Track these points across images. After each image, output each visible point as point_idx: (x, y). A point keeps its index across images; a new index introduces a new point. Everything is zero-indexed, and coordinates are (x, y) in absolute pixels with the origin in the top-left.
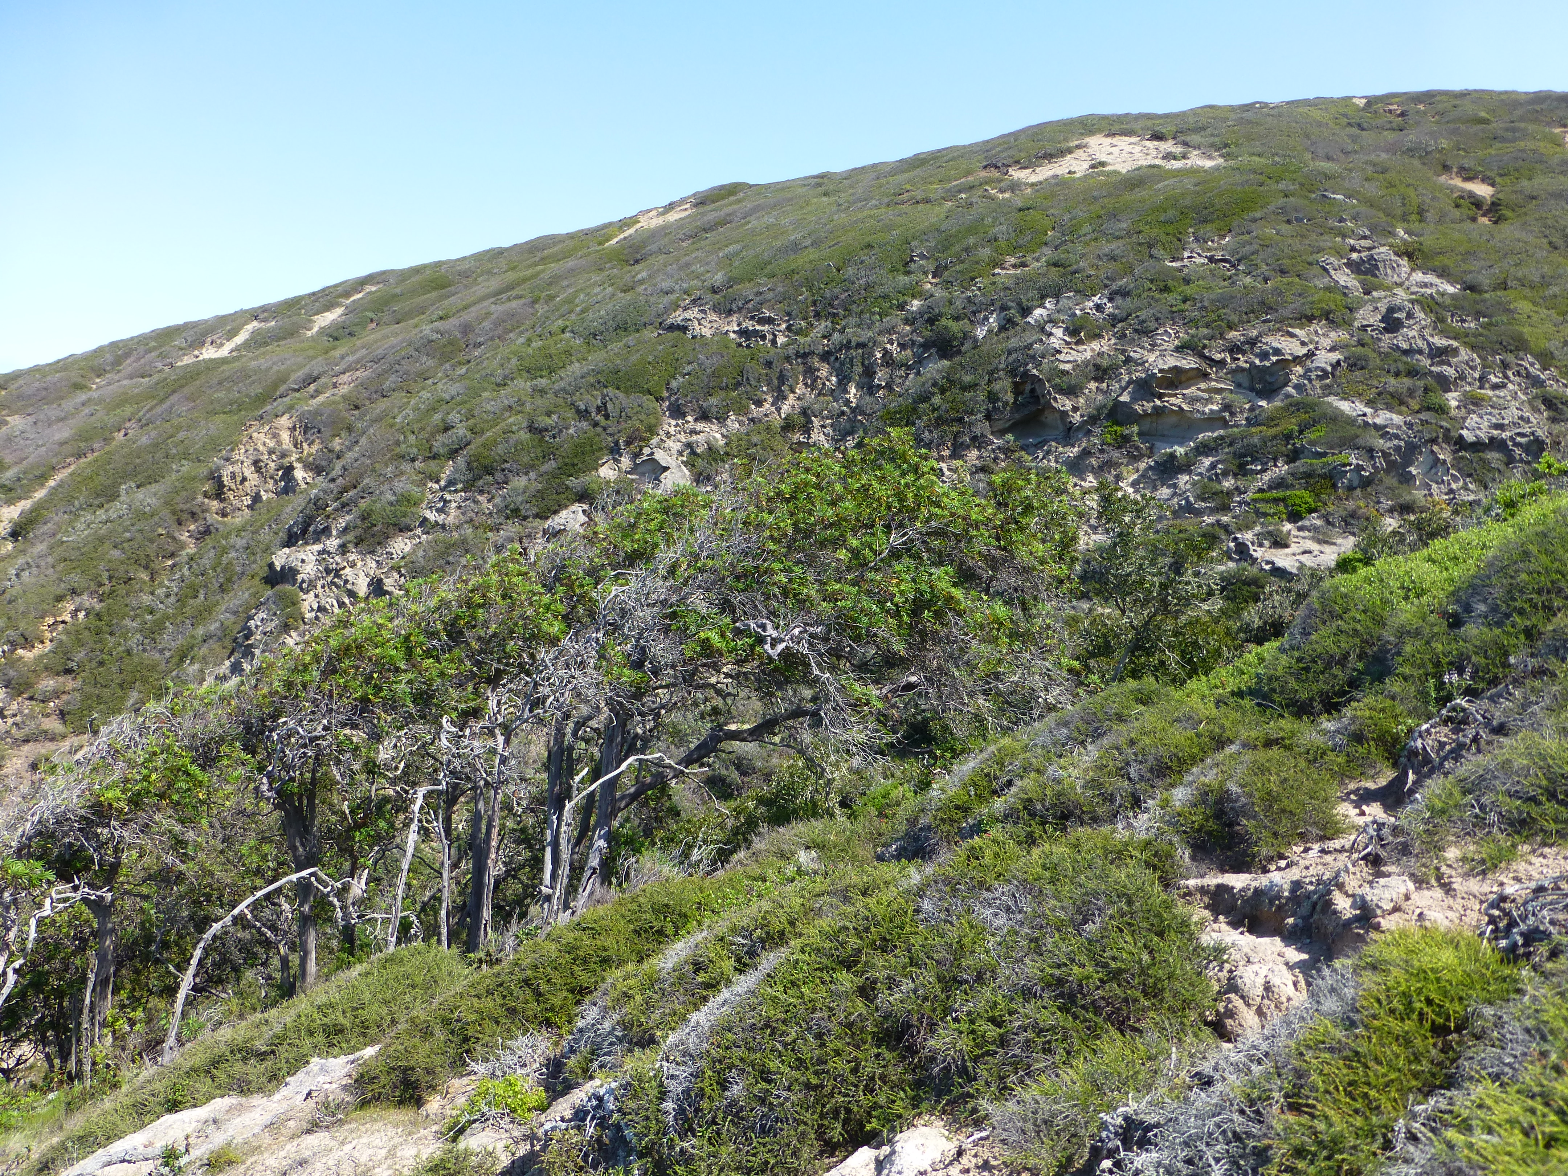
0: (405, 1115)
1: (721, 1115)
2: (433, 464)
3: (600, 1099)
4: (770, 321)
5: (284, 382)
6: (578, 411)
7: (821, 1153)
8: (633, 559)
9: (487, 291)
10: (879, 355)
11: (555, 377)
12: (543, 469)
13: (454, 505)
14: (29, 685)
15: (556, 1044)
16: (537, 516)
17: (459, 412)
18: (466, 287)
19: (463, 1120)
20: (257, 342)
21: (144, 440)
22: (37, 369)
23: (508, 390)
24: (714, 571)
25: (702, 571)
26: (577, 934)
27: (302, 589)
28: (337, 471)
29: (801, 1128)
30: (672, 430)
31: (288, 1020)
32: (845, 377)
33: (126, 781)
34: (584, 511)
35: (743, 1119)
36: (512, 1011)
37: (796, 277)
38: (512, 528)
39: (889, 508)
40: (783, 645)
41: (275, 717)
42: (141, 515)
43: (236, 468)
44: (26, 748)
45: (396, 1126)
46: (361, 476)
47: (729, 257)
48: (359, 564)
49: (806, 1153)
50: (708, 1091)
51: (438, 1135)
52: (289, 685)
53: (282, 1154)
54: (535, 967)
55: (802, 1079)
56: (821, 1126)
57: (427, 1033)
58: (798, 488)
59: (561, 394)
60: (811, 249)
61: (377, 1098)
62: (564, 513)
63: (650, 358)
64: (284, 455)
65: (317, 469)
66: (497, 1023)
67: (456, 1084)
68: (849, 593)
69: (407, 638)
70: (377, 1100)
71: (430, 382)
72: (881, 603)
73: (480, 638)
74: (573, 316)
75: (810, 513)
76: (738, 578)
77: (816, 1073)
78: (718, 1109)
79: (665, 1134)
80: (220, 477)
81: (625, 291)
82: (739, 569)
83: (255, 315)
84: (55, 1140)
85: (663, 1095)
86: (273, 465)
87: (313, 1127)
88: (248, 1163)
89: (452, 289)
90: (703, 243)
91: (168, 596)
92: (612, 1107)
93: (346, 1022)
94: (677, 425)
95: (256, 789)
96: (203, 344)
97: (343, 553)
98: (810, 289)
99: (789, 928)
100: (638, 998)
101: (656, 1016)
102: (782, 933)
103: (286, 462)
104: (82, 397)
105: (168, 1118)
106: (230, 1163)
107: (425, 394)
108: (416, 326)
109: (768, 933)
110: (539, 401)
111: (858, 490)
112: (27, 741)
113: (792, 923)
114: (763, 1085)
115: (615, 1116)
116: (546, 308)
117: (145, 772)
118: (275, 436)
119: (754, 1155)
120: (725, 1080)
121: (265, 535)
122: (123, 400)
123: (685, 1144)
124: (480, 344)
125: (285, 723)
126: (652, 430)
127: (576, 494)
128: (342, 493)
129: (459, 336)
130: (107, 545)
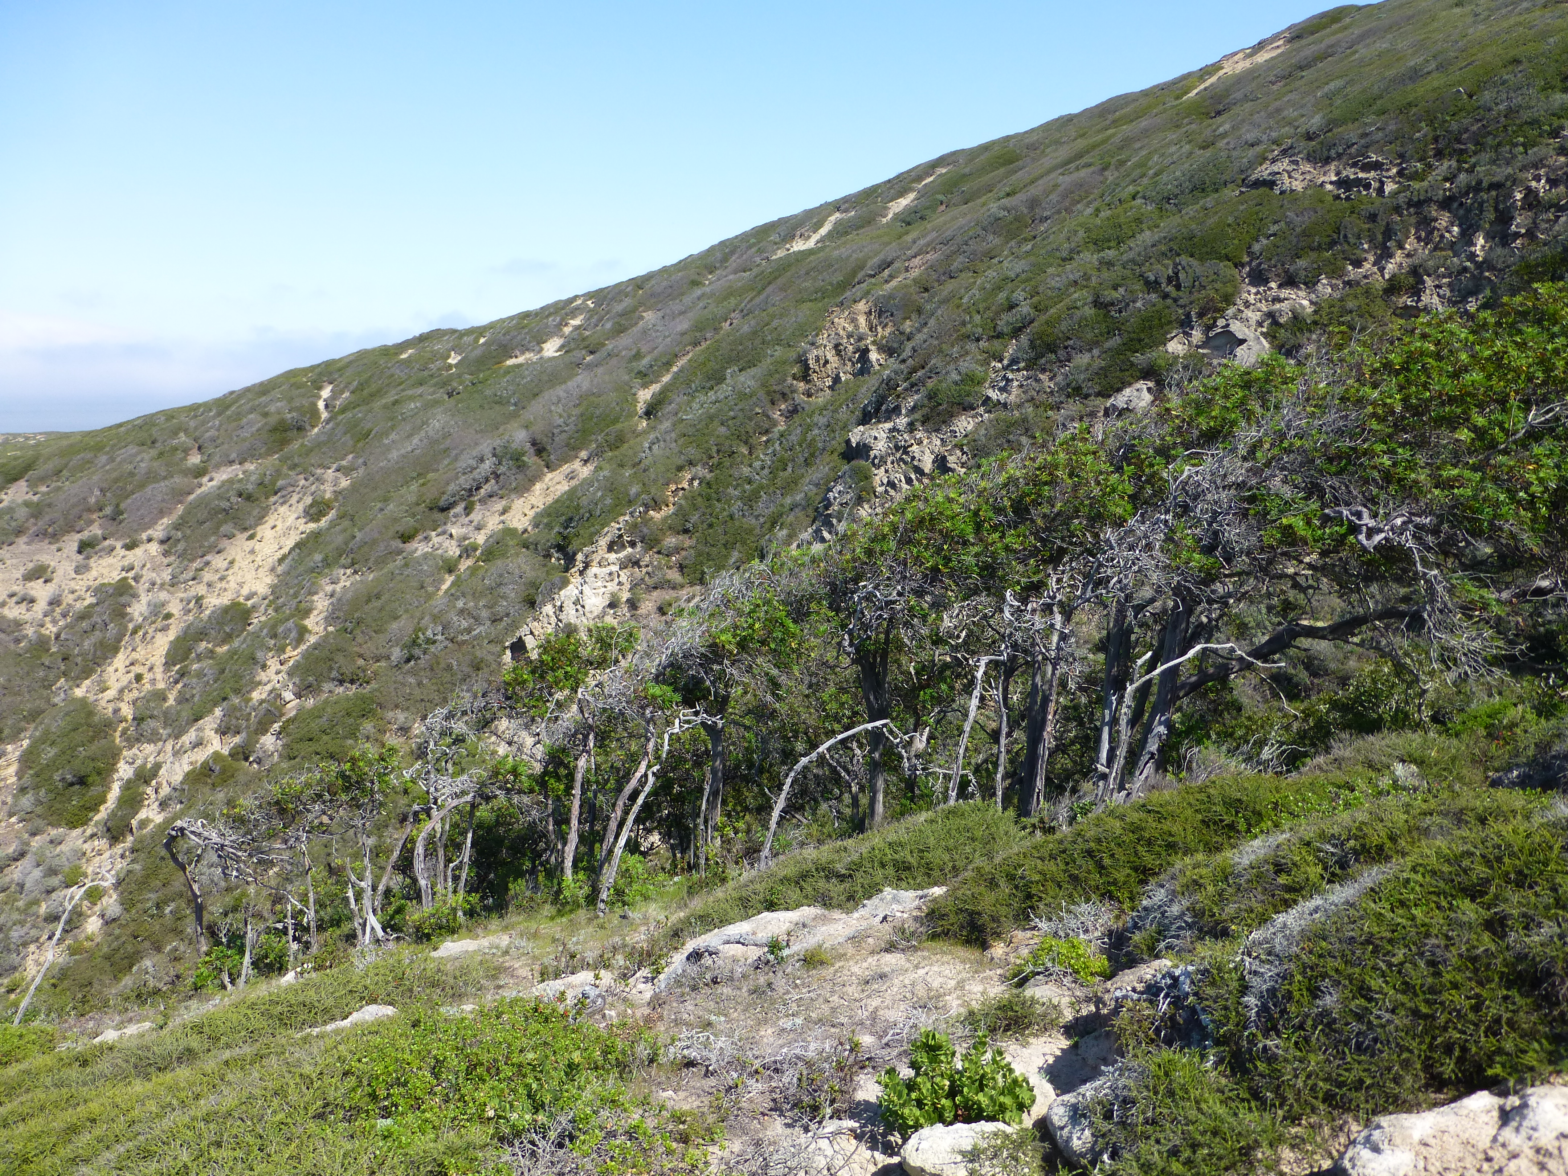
0: (972, 954)
1: (1310, 1022)
2: (996, 342)
3: (1175, 979)
4: (1377, 166)
5: (862, 268)
6: (1147, 283)
7: (1427, 1086)
8: (1211, 437)
9: (1055, 162)
10: (1519, 196)
11: (1123, 248)
12: (1107, 345)
13: (1016, 383)
14: (658, 541)
15: (1118, 917)
16: (1099, 394)
17: (1024, 290)
18: (1034, 160)
19: (1028, 969)
20: (840, 232)
21: (746, 329)
22: (665, 270)
23: (1074, 264)
24: (1302, 451)
25: (1288, 451)
26: (1143, 815)
27: (874, 465)
28: (907, 352)
29: (1405, 1055)
30: (1251, 299)
31: (864, 851)
32: (1471, 226)
33: (736, 627)
34: (1149, 389)
35: (1335, 1031)
36: (1074, 879)
37: (1414, 110)
38: (1073, 407)
39: (1530, 379)
40: (1383, 535)
41: (856, 580)
42: (742, 396)
43: (820, 352)
44: (655, 594)
45: (963, 962)
46: (929, 356)
47: (1330, 97)
48: (925, 442)
49: (1408, 1080)
50: (1296, 995)
51: (1003, 979)
52: (869, 552)
53: (865, 965)
54: (1099, 841)
55: (1409, 1005)
56: (1428, 1058)
57: (992, 884)
58: (1411, 358)
59: (1130, 266)
60: (1435, 75)
61: (946, 933)
62: (1127, 391)
63: (1230, 220)
64: (860, 339)
65: (889, 350)
66: (1060, 887)
67: (1020, 935)
68: (1469, 480)
69: (976, 513)
70: (946, 934)
71: (995, 261)
72: (1511, 493)
73: (1045, 516)
74: (1145, 181)
75: (1425, 386)
76: (1330, 460)
77: (1427, 1002)
78: (1307, 1016)
79: (1245, 1028)
80: (807, 360)
81: (1204, 148)
82: (1332, 450)
83: (837, 206)
84: (682, 914)
85: (1244, 989)
86: (851, 348)
87: (891, 948)
88: (837, 966)
89: (1020, 163)
90: (1298, 83)
91: (763, 468)
92: (1187, 989)
93: (913, 861)
94: (1256, 294)
95: (839, 644)
96: (793, 237)
97: (911, 431)
98: (1430, 124)
99: (1388, 844)
100: (1211, 889)
101: (1230, 909)
102: (1380, 848)
103: (862, 345)
104: (698, 292)
105: (766, 914)
106: (822, 963)
107: (991, 273)
108: (984, 205)
109: (1363, 846)
110: (1105, 274)
111: (1489, 359)
112: (655, 588)
113: (1393, 838)
114: (1362, 1002)
115: (1191, 998)
116: (1116, 174)
117: (750, 621)
118: (854, 321)
119: (1346, 1070)
120: (1318, 988)
121: (843, 414)
122: (730, 293)
123: (1268, 1042)
124: (1047, 219)
125: (865, 587)
126: (1229, 300)
127: (1141, 371)
128: (911, 373)
129: (1025, 211)
130: (716, 423)
